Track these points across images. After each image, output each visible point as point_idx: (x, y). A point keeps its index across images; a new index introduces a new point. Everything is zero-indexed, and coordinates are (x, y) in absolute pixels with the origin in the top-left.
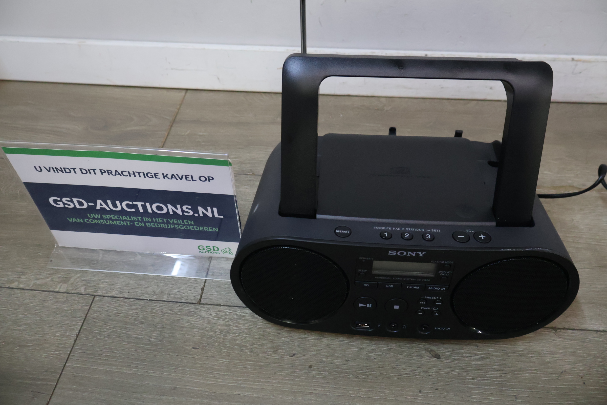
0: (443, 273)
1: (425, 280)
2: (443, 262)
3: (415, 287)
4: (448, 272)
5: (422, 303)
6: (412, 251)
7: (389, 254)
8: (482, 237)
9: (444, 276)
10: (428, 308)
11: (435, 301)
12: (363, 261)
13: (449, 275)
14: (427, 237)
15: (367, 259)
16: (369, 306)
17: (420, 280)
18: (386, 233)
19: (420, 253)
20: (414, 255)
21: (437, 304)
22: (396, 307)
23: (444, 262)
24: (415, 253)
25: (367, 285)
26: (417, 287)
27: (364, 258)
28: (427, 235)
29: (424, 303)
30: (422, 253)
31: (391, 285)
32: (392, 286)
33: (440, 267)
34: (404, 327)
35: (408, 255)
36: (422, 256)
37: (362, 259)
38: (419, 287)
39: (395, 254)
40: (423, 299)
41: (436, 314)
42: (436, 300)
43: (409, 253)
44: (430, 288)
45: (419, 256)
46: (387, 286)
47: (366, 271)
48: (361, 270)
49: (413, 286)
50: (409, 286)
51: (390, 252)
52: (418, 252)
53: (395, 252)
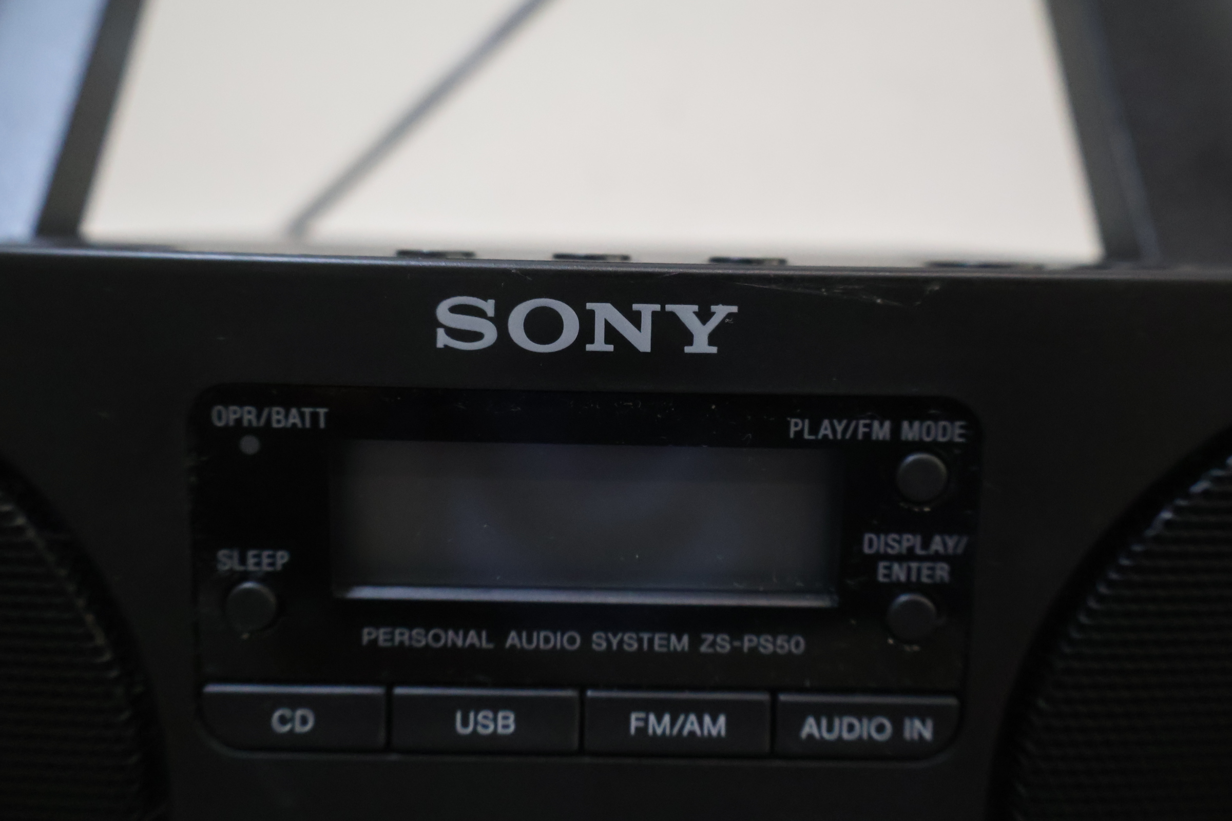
0: (900, 558)
2: (882, 431)
3: (691, 724)
4: (937, 544)
6: (625, 298)
7: (442, 340)
9: (907, 587)
12: (250, 445)
13: (942, 571)
19: (686, 313)
23: (896, 430)
24: (647, 310)
25: (304, 721)
26: (707, 719)
27: (248, 415)
30: (704, 316)
31: (495, 705)
32: (506, 724)
33: (868, 487)
35: (599, 345)
36: (714, 350)
37: (239, 429)
38: (722, 720)
39: (490, 335)
44: (810, 727)
45: (688, 349)
46: (465, 723)
47: (283, 557)
48: (243, 560)
49: (677, 709)
50: (646, 706)
51: (443, 312)
52: (669, 308)
53: (480, 313)
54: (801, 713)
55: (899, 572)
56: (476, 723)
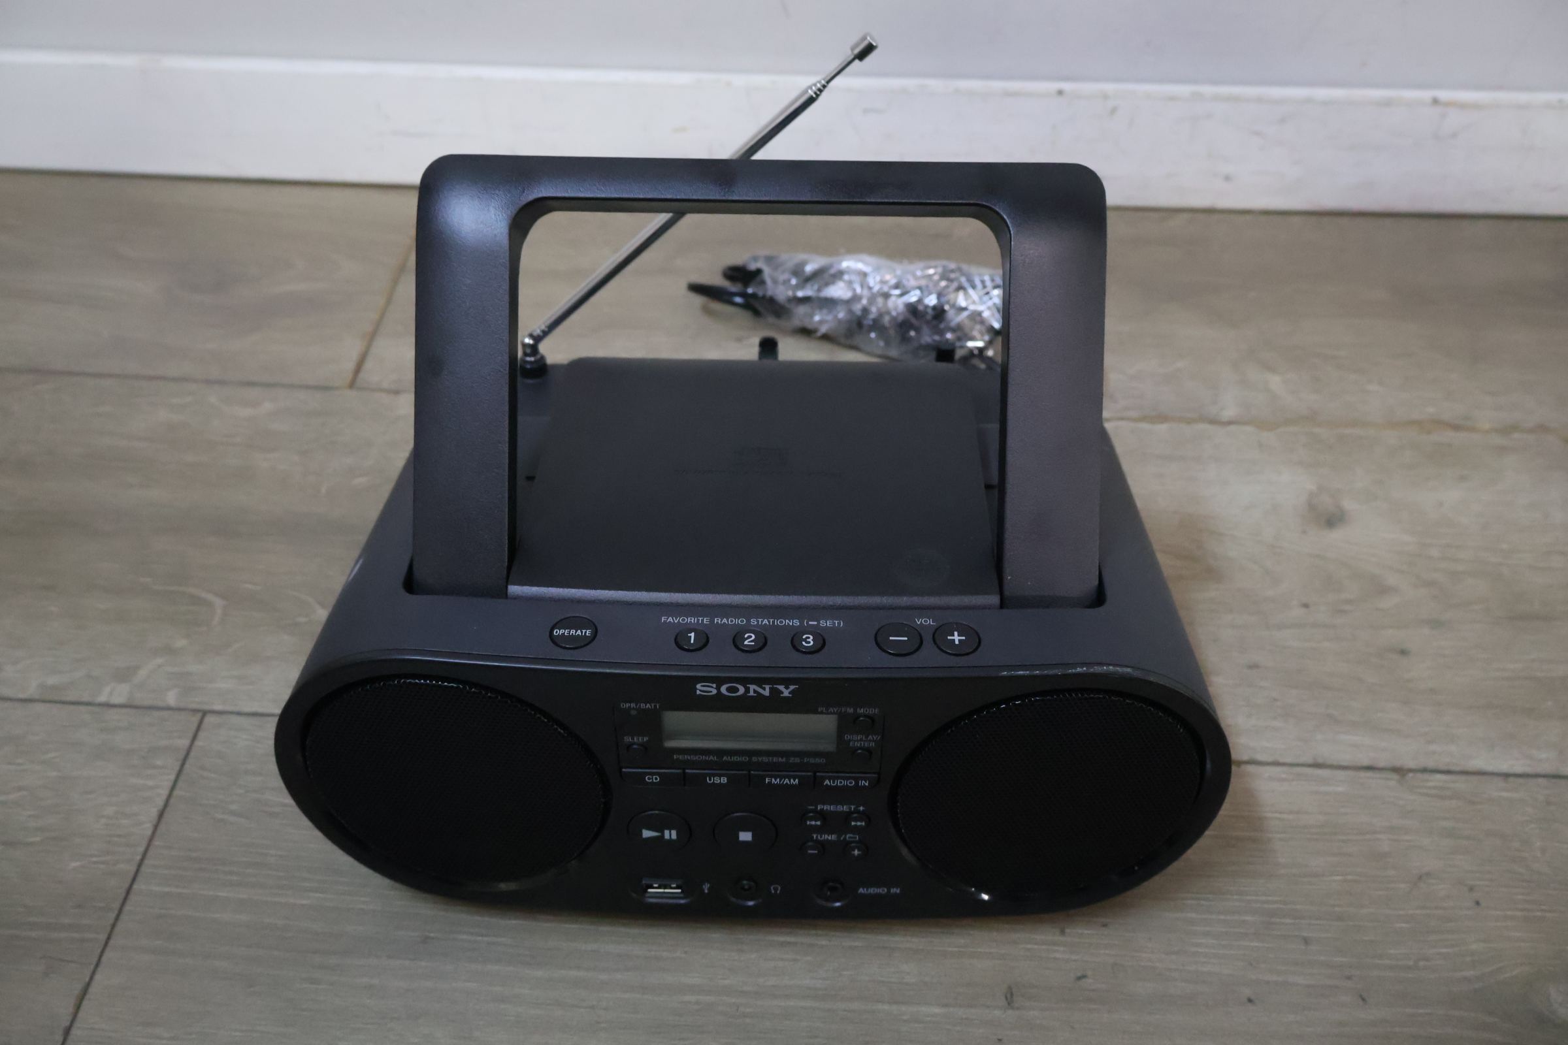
0: (858, 741)
1: (812, 761)
2: (851, 711)
3: (787, 781)
4: (870, 737)
5: (813, 823)
6: (760, 682)
7: (698, 692)
8: (956, 638)
9: (860, 748)
10: (833, 837)
11: (847, 817)
12: (633, 713)
13: (873, 744)
14: (804, 643)
15: (643, 706)
16: (671, 835)
17: (797, 760)
18: (692, 635)
19: (781, 688)
20: (767, 693)
21: (853, 823)
22: (745, 836)
23: (855, 710)
24: (767, 687)
25: (656, 779)
26: (792, 780)
27: (633, 705)
28: (804, 637)
29: (819, 823)
30: (787, 688)
31: (720, 776)
32: (724, 780)
33: (847, 724)
34: (776, 889)
35: (752, 693)
36: (790, 695)
37: (630, 709)
38: (797, 780)
39: (714, 692)
40: (815, 811)
41: (856, 852)
42: (850, 813)
43: (752, 687)
44: (827, 782)
45: (782, 695)
46: (710, 780)
47: (646, 739)
48: (633, 739)
49: (781, 777)
50: (771, 776)
51: (698, 686)
52: (775, 686)
53: (712, 687)
54: (824, 778)
55: (858, 744)
56: (714, 780)
